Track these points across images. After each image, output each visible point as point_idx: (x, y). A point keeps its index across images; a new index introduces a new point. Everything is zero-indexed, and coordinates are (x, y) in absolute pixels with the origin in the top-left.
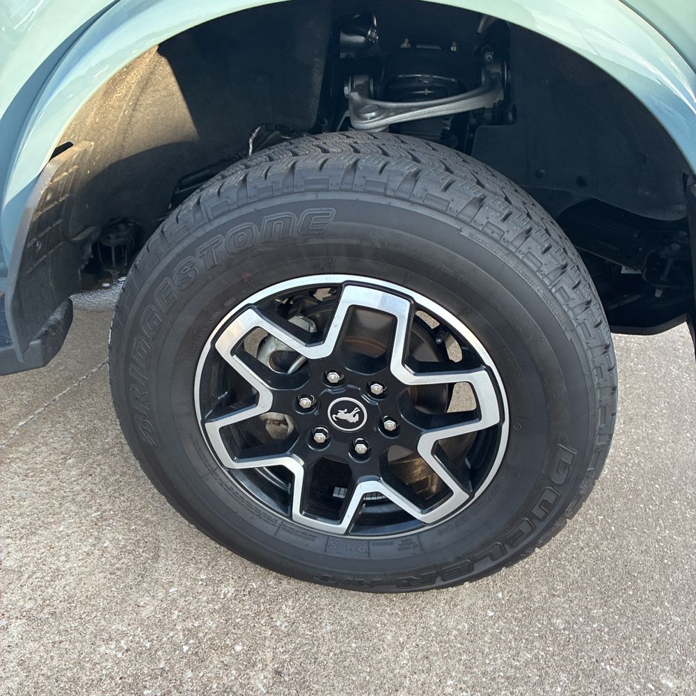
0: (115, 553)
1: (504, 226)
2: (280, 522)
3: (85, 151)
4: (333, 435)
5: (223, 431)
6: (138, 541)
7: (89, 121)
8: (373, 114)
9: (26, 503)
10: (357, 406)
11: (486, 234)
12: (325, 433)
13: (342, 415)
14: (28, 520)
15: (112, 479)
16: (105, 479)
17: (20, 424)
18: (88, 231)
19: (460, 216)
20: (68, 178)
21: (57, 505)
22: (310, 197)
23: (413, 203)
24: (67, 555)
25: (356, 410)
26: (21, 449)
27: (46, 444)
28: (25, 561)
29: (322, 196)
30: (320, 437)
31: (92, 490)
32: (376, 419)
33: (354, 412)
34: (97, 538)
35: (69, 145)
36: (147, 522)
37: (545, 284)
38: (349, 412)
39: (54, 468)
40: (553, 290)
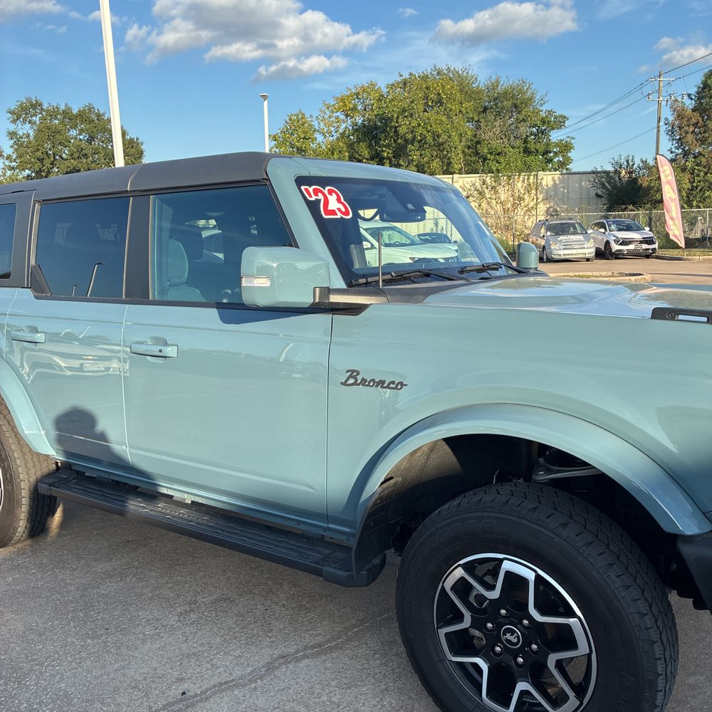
0: (389, 708)
1: (577, 539)
2: (476, 703)
3: (397, 482)
4: (505, 649)
5: (447, 635)
6: (402, 706)
7: (403, 466)
8: (542, 473)
9: (349, 672)
10: (516, 632)
11: (566, 541)
12: (501, 647)
13: (508, 636)
14: (348, 681)
15: (397, 671)
16: (393, 669)
17: (355, 630)
18: (399, 518)
19: (555, 531)
20: (388, 493)
21: (364, 677)
22: (486, 514)
23: (532, 522)
24: (364, 703)
25: (516, 635)
26: (352, 643)
27: (366, 644)
28: (342, 700)
29: (491, 514)
30: (498, 649)
31: (384, 674)
32: (527, 643)
33: (514, 636)
34: (382, 699)
35: (391, 478)
36: (410, 698)
37: (599, 573)
38: (512, 635)
39: (367, 657)
40: (605, 576)
